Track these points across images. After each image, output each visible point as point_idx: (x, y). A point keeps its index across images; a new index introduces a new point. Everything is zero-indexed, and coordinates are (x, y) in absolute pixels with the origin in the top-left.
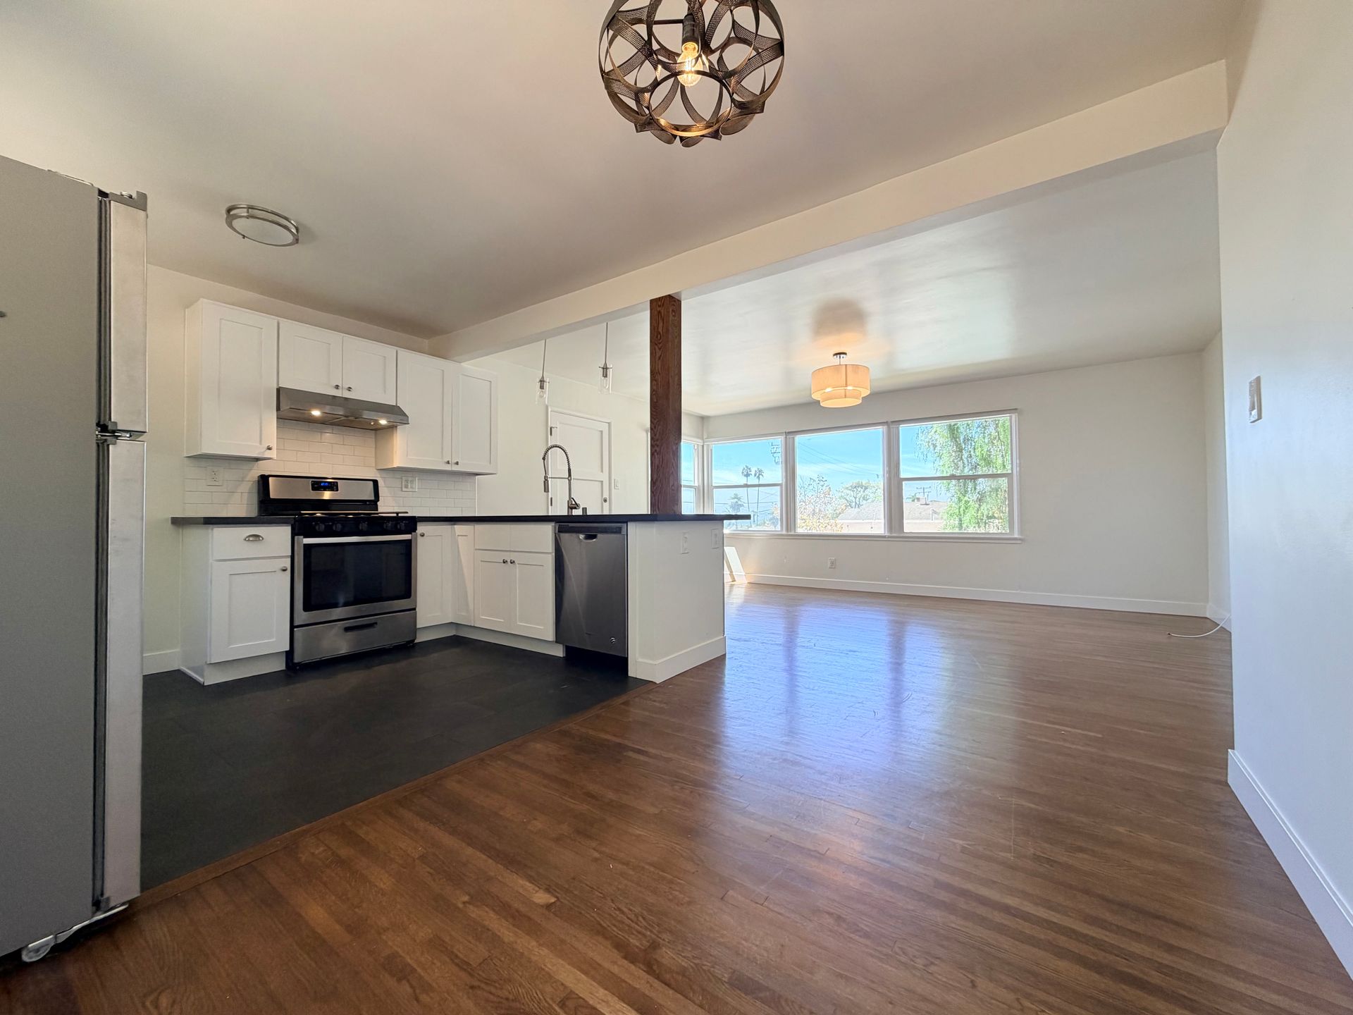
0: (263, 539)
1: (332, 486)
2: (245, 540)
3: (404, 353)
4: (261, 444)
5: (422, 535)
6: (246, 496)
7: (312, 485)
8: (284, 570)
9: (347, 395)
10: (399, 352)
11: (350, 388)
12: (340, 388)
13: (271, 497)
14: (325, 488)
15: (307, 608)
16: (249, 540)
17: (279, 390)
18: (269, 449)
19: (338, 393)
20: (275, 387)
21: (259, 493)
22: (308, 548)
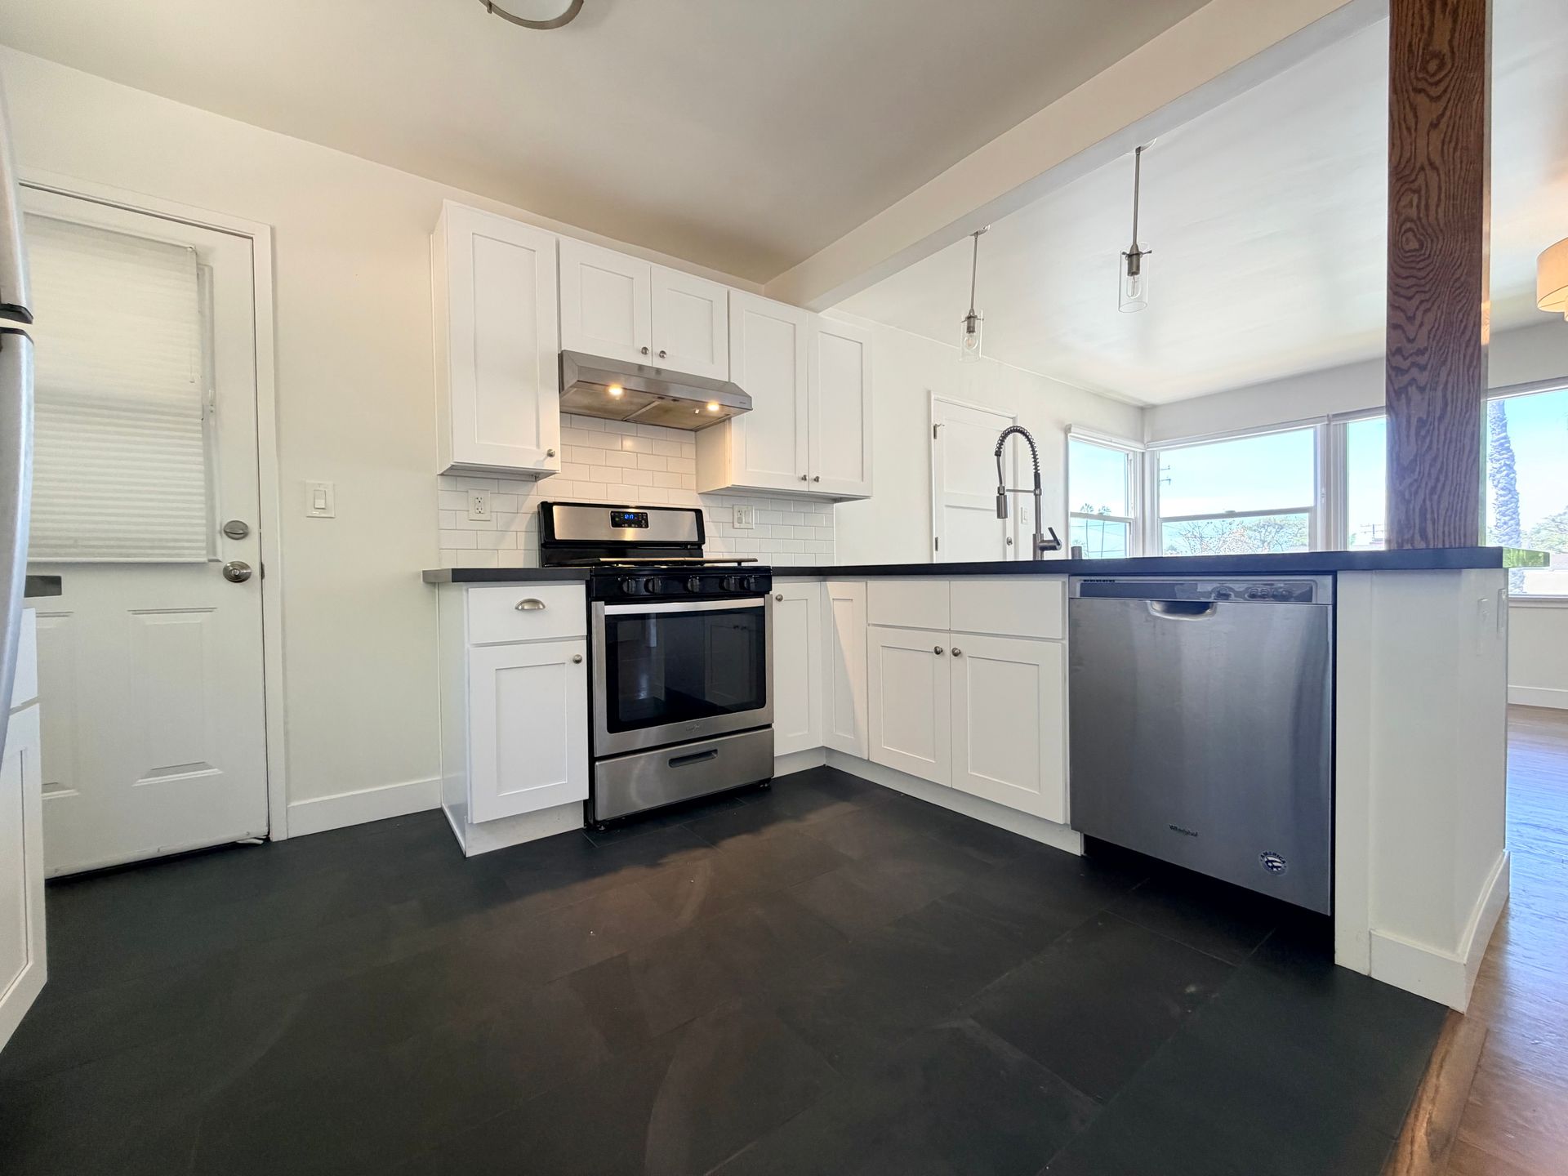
0: (544, 607)
1: (640, 520)
2: (517, 608)
3: (738, 295)
4: (538, 445)
5: (779, 599)
6: (522, 536)
7: (613, 518)
8: (578, 662)
9: (658, 363)
10: (731, 292)
11: (663, 352)
12: (649, 352)
13: (557, 537)
14: (630, 523)
15: (614, 726)
16: (523, 609)
17: (561, 357)
18: (550, 455)
19: (645, 361)
20: (556, 352)
21: (540, 532)
22: (612, 621)
